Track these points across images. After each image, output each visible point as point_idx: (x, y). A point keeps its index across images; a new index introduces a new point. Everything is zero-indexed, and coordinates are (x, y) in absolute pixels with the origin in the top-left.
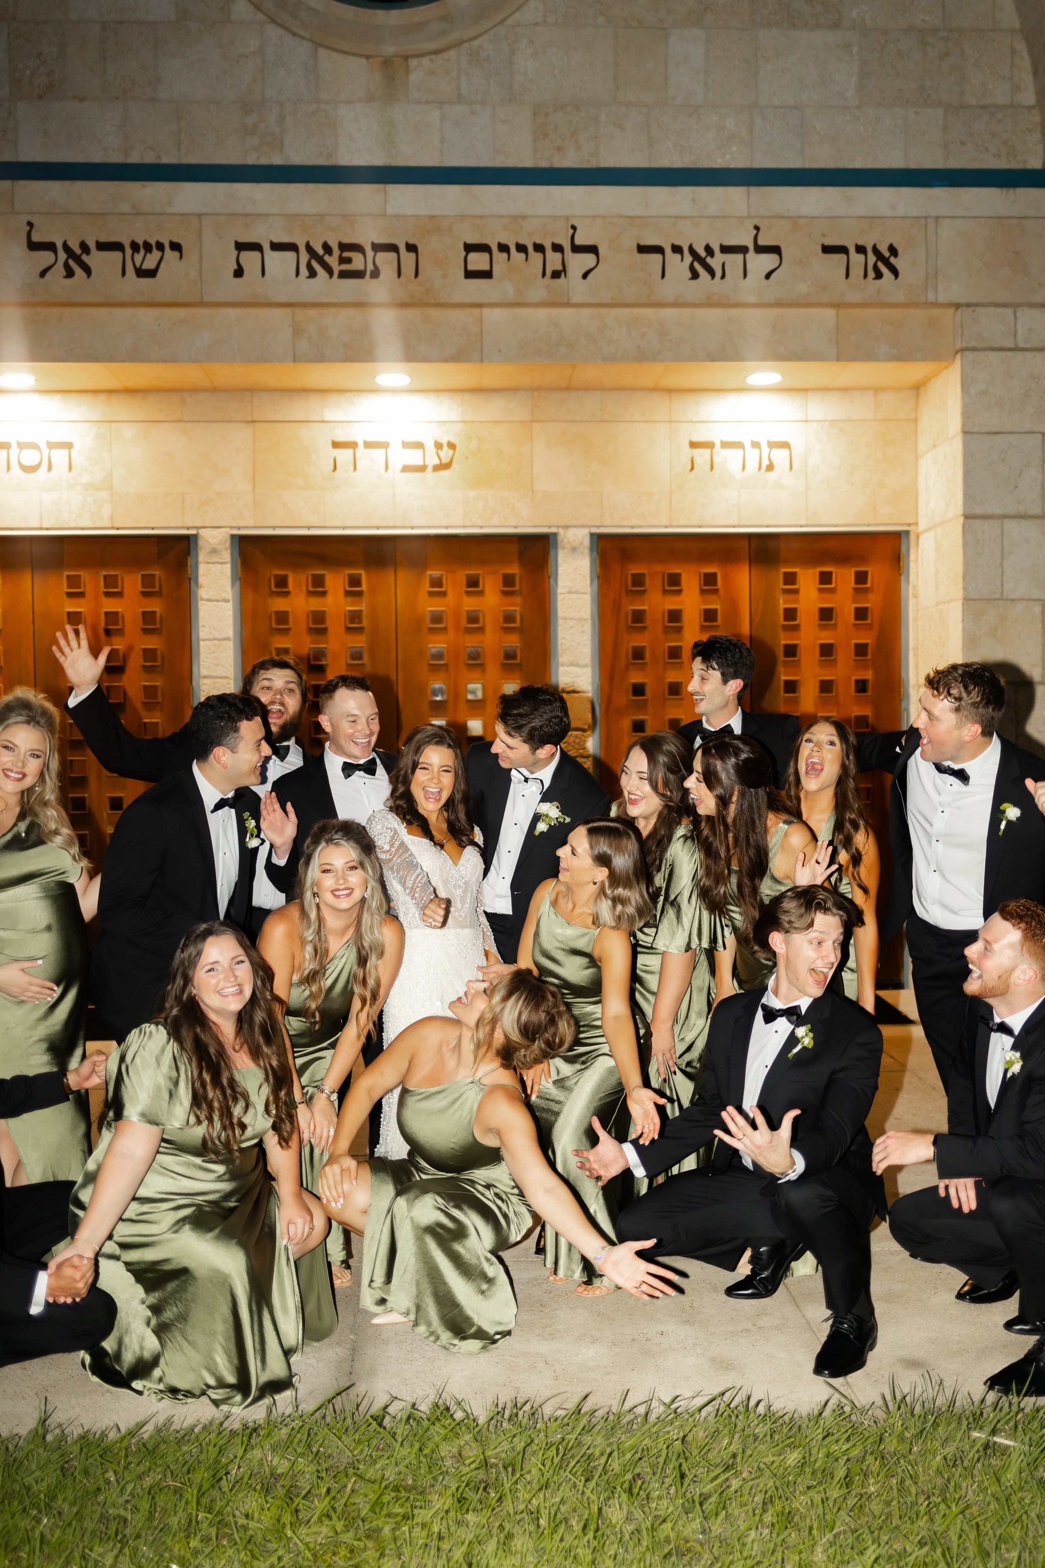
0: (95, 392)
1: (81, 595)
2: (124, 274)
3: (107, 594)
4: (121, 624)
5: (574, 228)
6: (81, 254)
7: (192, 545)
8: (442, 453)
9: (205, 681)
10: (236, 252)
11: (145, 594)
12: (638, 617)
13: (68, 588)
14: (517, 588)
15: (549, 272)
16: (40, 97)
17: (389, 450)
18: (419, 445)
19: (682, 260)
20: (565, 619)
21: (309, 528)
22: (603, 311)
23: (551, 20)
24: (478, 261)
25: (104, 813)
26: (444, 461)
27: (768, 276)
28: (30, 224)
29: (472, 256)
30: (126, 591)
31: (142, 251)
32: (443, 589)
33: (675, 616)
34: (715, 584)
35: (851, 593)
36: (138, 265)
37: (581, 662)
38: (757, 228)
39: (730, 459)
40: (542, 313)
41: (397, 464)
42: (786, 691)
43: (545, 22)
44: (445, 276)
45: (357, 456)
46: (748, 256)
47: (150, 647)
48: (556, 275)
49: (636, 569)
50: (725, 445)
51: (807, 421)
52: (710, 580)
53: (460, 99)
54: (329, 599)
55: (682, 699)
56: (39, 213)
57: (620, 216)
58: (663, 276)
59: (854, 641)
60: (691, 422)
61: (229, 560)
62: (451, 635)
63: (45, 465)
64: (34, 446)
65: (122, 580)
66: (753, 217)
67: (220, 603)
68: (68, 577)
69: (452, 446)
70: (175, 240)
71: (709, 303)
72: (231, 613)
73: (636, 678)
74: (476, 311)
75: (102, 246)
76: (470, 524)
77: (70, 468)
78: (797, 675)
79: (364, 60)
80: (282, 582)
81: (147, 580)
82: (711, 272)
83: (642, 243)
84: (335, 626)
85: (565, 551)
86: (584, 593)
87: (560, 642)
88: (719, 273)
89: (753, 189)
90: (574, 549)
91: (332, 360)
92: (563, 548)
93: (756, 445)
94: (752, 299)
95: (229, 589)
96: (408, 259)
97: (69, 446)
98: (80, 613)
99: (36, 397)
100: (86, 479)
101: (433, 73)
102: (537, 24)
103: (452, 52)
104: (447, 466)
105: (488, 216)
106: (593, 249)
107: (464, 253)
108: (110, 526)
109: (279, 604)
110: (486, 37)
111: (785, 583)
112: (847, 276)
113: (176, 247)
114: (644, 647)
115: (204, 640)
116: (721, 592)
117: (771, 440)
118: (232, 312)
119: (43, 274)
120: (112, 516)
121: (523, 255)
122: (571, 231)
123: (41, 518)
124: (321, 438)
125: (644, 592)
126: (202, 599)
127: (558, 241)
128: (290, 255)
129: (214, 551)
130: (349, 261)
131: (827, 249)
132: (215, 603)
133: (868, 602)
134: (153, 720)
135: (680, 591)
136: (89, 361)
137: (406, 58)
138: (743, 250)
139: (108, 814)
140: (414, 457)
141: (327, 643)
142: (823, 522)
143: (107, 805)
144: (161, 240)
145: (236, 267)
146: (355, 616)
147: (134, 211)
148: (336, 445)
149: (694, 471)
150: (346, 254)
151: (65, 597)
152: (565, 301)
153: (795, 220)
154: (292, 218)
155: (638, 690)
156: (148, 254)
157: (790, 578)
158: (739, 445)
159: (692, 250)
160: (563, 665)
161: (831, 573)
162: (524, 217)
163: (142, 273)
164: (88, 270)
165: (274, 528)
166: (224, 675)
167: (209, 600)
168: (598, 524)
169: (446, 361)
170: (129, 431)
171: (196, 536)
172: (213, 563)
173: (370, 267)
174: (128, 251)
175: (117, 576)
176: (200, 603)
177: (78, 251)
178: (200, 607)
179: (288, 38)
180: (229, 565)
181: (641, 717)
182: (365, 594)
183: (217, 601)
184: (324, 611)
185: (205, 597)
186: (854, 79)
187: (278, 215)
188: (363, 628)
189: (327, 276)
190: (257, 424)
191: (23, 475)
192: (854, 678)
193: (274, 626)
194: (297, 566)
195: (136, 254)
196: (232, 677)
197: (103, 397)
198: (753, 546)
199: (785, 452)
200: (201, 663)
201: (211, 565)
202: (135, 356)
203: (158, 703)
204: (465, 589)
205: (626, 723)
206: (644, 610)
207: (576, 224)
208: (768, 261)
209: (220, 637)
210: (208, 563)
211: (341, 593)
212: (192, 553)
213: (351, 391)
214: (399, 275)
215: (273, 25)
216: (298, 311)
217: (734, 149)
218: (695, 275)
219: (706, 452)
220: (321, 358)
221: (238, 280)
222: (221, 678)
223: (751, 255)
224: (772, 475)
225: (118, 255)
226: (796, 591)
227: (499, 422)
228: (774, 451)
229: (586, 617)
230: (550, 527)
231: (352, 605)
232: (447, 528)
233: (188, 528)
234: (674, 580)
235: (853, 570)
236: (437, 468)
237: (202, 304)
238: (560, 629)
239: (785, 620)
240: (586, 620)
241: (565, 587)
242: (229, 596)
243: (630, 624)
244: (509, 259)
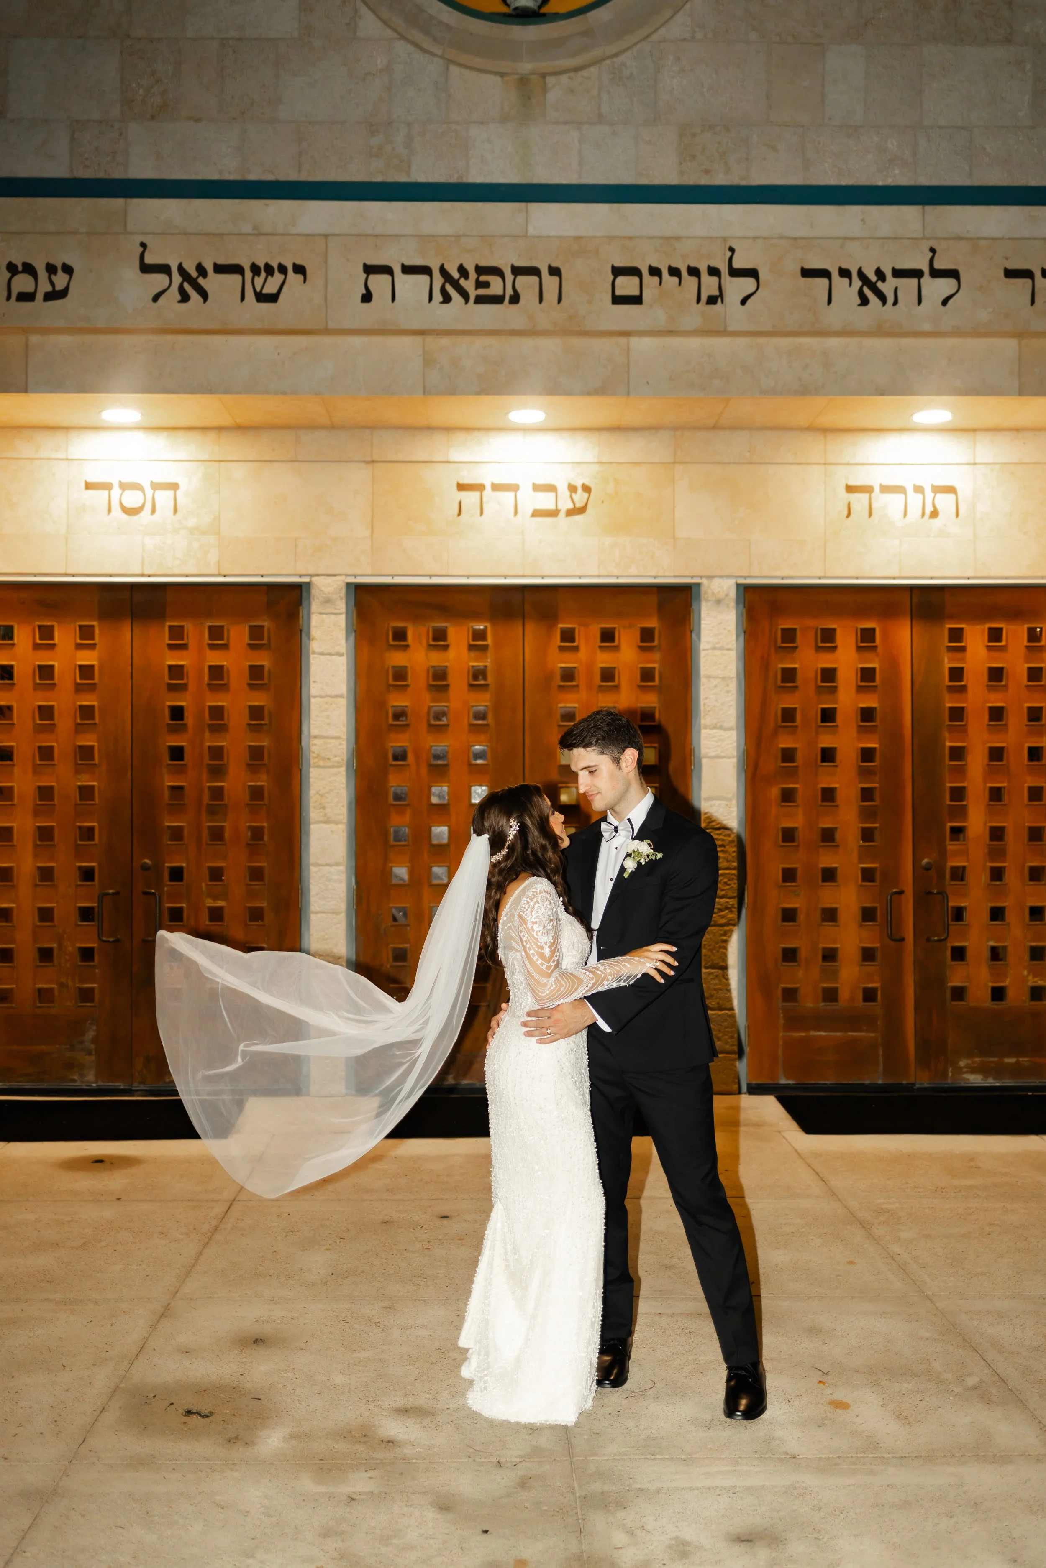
0: (204, 429)
1: (184, 647)
2: (243, 298)
3: (212, 647)
4: (226, 679)
5: (732, 250)
6: (198, 277)
7: (304, 594)
8: (576, 497)
9: (315, 741)
10: (365, 276)
11: (251, 646)
12: (789, 675)
13: (170, 639)
14: (656, 643)
15: (704, 298)
16: (153, 117)
17: (519, 493)
18: (551, 488)
19: (850, 285)
20: (709, 677)
21: (430, 576)
22: (761, 340)
23: (699, 35)
24: (627, 286)
25: (203, 885)
26: (578, 505)
27: (945, 302)
28: (143, 245)
29: (620, 280)
30: (232, 644)
31: (263, 274)
32: (575, 644)
33: (829, 675)
34: (873, 640)
35: (1022, 651)
36: (258, 290)
37: (726, 725)
38: (933, 250)
39: (892, 505)
40: (694, 343)
41: (527, 508)
42: (952, 759)
43: (693, 37)
44: (590, 302)
45: (484, 500)
46: (922, 280)
47: (256, 704)
48: (712, 300)
49: (787, 624)
50: (885, 489)
51: (975, 464)
52: (867, 635)
53: (600, 119)
54: (451, 653)
55: (836, 766)
56: (154, 234)
57: (781, 237)
58: (829, 302)
59: (1027, 705)
60: (848, 464)
61: (344, 610)
62: (583, 694)
63: (148, 506)
64: (136, 486)
65: (228, 631)
66: (928, 239)
67: (334, 657)
68: (170, 627)
69: (587, 489)
70: (299, 262)
71: (880, 331)
72: (344, 668)
73: (785, 742)
74: (622, 340)
75: (220, 269)
76: (606, 574)
77: (175, 511)
78: (964, 742)
79: (498, 79)
80: (400, 635)
81: (256, 632)
82: (883, 298)
83: (806, 266)
84: (458, 682)
85: (709, 604)
86: (728, 649)
87: (702, 702)
88: (890, 299)
89: (928, 208)
90: (719, 602)
91: (464, 393)
92: (707, 600)
93: (919, 489)
94: (927, 327)
95: (343, 641)
96: (551, 284)
97: (174, 487)
98: (182, 666)
99: (140, 435)
100: (192, 522)
101: (572, 91)
102: (684, 40)
103: (593, 70)
104: (582, 510)
105: (638, 237)
106: (753, 273)
107: (612, 277)
108: (216, 572)
109: (397, 659)
110: (629, 53)
111: (951, 640)
112: (1033, 302)
113: (300, 269)
114: (795, 709)
115: (315, 697)
116: (879, 649)
117: (936, 484)
118: (357, 341)
119: (156, 298)
120: (219, 562)
121: (676, 280)
122: (729, 254)
123: (143, 564)
124: (447, 478)
125: (796, 647)
126: (314, 653)
127: (714, 264)
128: (424, 279)
129: (328, 601)
130: (486, 285)
131: (1010, 274)
132: (328, 657)
133: (1043, 662)
134: (258, 784)
135: (835, 648)
136: (203, 393)
137: (544, 76)
138: (917, 274)
139: (207, 885)
140: (546, 501)
141: (448, 700)
142: (992, 574)
143: (206, 874)
144: (284, 263)
145: (364, 292)
146: (479, 673)
147: (256, 232)
148: (461, 487)
149: (850, 518)
150: (483, 278)
151: (166, 649)
152: (722, 329)
153: (974, 241)
154: (425, 239)
155: (788, 755)
156: (269, 277)
157: (956, 635)
158: (900, 489)
159: (861, 275)
160: (705, 728)
161: (1001, 629)
162: (678, 238)
163: (262, 297)
164: (204, 295)
165: (393, 576)
166: (336, 734)
167: (322, 654)
168: (746, 574)
169: (589, 394)
170: (239, 472)
171: (308, 584)
172: (327, 614)
173: (509, 292)
174: (248, 274)
175: (222, 627)
176: (312, 657)
177: (194, 274)
178: (312, 661)
179: (418, 55)
180: (343, 617)
181: (791, 786)
182: (491, 648)
183: (330, 654)
184: (446, 667)
185: (317, 650)
186: (1027, 97)
187: (411, 236)
188: (487, 685)
189: (462, 300)
190: (376, 465)
191: (125, 517)
192: (1027, 745)
193: (391, 682)
194: (417, 618)
195: (256, 278)
196: (345, 737)
197: (212, 435)
198: (915, 600)
199: (951, 497)
200: (312, 722)
201: (324, 616)
202: (250, 388)
203: (264, 765)
204: (598, 643)
205: (775, 792)
206: (795, 669)
207: (734, 246)
208: (945, 286)
209: (333, 693)
210: (321, 613)
211: (465, 647)
212: (304, 603)
213: (479, 429)
214: (541, 301)
215: (402, 42)
216: (429, 339)
217: (897, 171)
218: (864, 301)
219: (864, 497)
220: (453, 391)
221: (366, 305)
222: (332, 738)
223: (926, 280)
224: (937, 523)
225: (237, 278)
226: (963, 649)
227: (638, 464)
228: (939, 496)
229: (731, 675)
230: (692, 577)
231: (477, 660)
232: (580, 577)
233: (300, 576)
234: (828, 636)
235: (1026, 626)
236: (570, 513)
237: (327, 331)
238: (702, 688)
239: (950, 681)
240: (731, 678)
241: (708, 643)
242: (343, 650)
243: (779, 683)
244: (660, 283)
